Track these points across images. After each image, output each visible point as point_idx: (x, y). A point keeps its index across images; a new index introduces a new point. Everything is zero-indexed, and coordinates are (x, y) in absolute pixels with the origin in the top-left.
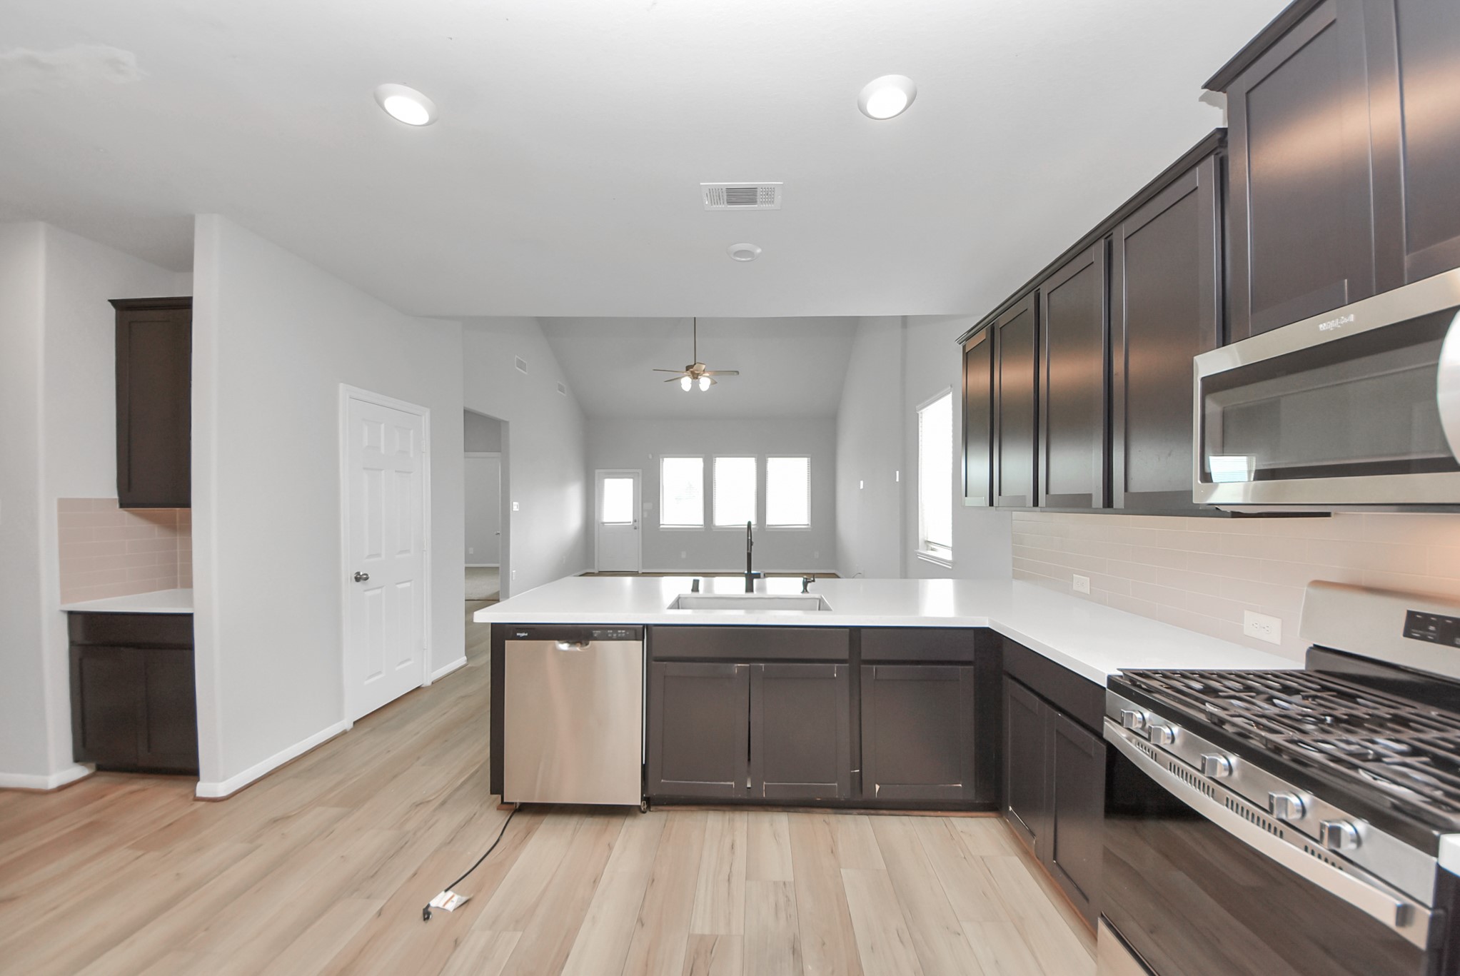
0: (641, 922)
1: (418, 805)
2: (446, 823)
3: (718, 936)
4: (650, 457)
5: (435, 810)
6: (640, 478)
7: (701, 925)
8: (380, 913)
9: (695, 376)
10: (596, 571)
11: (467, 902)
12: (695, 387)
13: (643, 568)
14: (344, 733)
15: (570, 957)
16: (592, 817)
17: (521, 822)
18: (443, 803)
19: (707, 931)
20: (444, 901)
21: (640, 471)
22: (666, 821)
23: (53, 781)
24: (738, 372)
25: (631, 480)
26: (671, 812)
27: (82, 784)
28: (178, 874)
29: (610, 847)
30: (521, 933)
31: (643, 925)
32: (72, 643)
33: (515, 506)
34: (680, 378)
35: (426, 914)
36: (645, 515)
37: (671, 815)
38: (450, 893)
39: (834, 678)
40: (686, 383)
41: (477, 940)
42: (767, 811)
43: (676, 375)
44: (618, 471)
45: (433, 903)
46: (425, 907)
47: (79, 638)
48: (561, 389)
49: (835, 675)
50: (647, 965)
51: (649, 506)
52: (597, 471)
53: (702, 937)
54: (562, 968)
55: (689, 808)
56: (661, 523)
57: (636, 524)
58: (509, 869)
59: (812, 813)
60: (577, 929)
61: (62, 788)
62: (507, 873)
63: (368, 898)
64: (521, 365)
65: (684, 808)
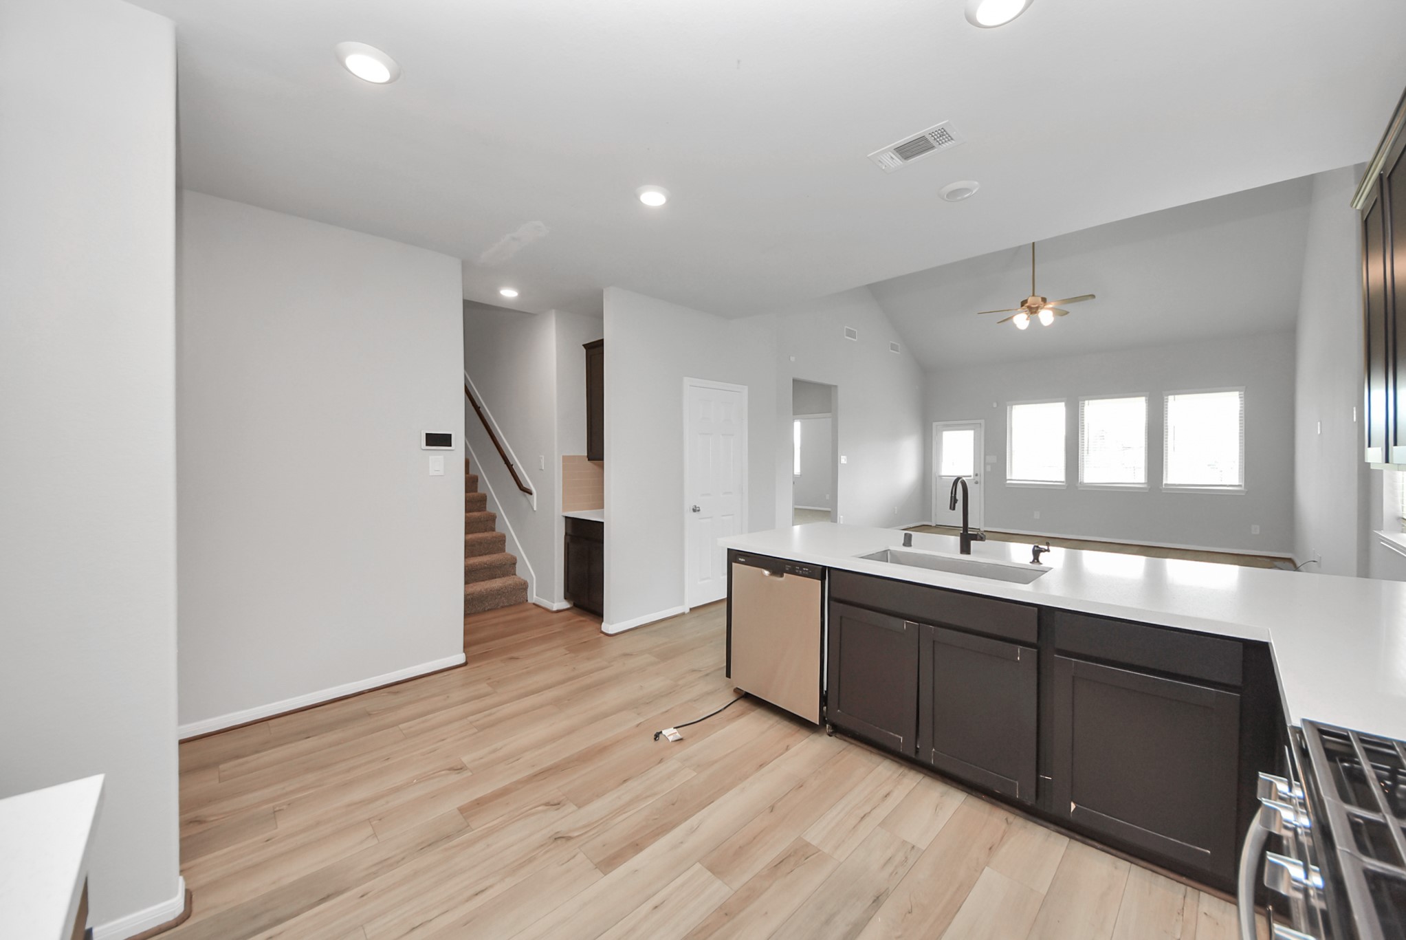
0: (772, 809)
1: (694, 671)
2: (702, 687)
3: (819, 850)
4: (995, 405)
5: (699, 678)
6: (983, 429)
7: (814, 836)
8: (638, 725)
9: (1033, 311)
10: (934, 525)
11: (681, 739)
12: (1035, 324)
13: (985, 526)
14: (683, 614)
15: (712, 804)
16: (789, 722)
17: (742, 705)
18: (707, 675)
19: (814, 843)
20: (670, 733)
21: (982, 421)
22: (844, 749)
23: (555, 607)
24: (1093, 296)
25: (972, 432)
26: (852, 746)
27: (566, 612)
28: (574, 668)
29: (787, 748)
30: (696, 774)
31: (772, 811)
32: (566, 534)
33: (843, 460)
34: (1011, 318)
35: (657, 736)
36: (989, 468)
37: (851, 747)
38: (675, 730)
39: (1018, 661)
40: (1021, 321)
41: (671, 765)
42: (946, 783)
43: (1005, 315)
44: (957, 423)
45: (664, 732)
46: (659, 731)
47: (569, 532)
48: (894, 347)
49: (1019, 658)
50: (754, 838)
51: (992, 459)
52: (935, 424)
53: (808, 845)
54: (704, 808)
55: (870, 748)
56: (1008, 478)
57: (977, 479)
58: (716, 732)
59: (998, 806)
60: (728, 790)
61: (558, 611)
62: (714, 733)
63: (638, 714)
64: (851, 334)
65: (866, 747)
